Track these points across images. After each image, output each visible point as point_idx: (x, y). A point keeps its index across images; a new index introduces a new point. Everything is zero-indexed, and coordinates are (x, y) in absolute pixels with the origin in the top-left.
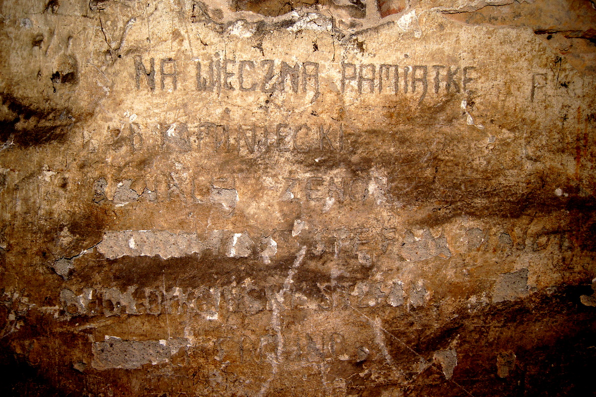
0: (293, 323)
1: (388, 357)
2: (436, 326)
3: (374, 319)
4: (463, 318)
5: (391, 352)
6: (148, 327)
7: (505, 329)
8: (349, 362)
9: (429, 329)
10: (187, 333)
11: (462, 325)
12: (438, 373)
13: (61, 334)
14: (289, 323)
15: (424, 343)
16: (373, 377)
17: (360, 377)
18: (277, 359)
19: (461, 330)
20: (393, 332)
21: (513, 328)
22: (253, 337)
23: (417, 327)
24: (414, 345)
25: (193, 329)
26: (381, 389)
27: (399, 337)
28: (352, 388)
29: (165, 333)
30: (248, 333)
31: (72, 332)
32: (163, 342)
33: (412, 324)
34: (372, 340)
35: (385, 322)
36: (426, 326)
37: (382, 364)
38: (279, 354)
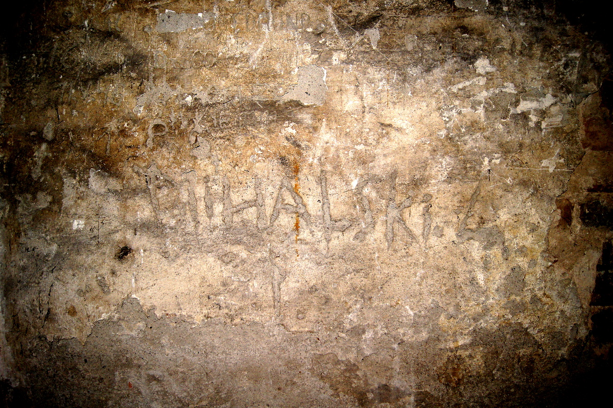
0: (279, 5)
1: (337, 31)
2: (366, 14)
3: (328, 6)
4: (382, 10)
5: (338, 28)
6: (192, 5)
7: (409, 19)
8: (313, 33)
9: (361, 16)
10: (215, 10)
11: (382, 15)
12: (368, 44)
13: (139, 9)
14: (276, 6)
15: (359, 24)
16: (327, 44)
17: (320, 43)
18: (268, 29)
19: (381, 18)
20: (339, 16)
21: (413, 19)
22: (254, 14)
23: (354, 14)
24: (352, 25)
25: (219, 7)
26: (333, 51)
27: (343, 19)
28: (315, 50)
29: (202, 9)
30: (252, 12)
31: (146, 8)
32: (200, 15)
33: (351, 11)
34: (327, 19)
35: (334, 9)
36: (359, 14)
37: (333, 35)
38: (270, 25)
